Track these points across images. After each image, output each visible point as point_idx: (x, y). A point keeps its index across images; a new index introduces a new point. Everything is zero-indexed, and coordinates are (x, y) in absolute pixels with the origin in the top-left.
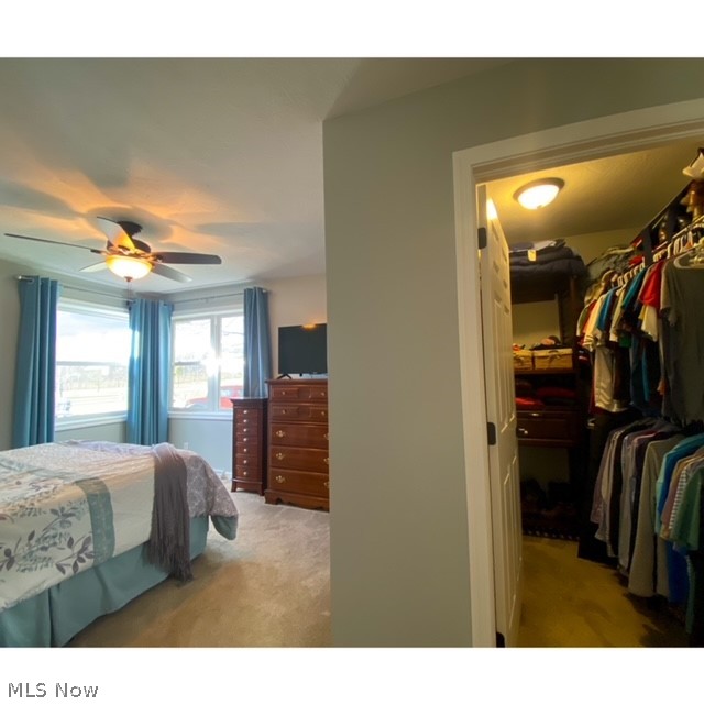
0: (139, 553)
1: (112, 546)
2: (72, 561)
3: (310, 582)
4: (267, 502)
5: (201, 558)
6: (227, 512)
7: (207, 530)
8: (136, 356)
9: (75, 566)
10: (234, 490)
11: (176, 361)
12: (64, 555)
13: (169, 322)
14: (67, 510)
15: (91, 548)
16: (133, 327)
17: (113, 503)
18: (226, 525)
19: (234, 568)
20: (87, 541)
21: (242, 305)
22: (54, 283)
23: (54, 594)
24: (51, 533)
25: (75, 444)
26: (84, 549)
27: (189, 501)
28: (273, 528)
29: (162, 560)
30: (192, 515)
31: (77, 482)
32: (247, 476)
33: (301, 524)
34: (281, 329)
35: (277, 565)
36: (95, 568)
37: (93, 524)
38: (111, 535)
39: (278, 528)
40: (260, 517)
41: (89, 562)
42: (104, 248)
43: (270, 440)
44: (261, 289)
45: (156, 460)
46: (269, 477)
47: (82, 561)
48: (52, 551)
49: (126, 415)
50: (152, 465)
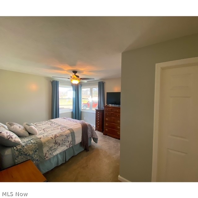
0: (79, 144)
1: (75, 143)
2: (69, 145)
3: (114, 156)
4: (104, 134)
5: (90, 146)
6: (96, 137)
7: (91, 140)
8: (74, 97)
9: (69, 146)
10: (96, 130)
11: (82, 98)
12: (67, 144)
13: (81, 89)
14: (68, 135)
15: (72, 143)
16: (73, 90)
17: (75, 134)
18: (96, 140)
19: (97, 150)
20: (71, 142)
21: (98, 85)
22: (58, 81)
23: (66, 151)
24: (65, 140)
25: (64, 118)
26: (70, 143)
27: (88, 134)
28: (105, 142)
29: (83, 146)
30: (89, 137)
31: (69, 129)
32: (99, 127)
33: (112, 141)
34: (107, 93)
35: (107, 151)
36: (72, 147)
37: (72, 138)
38: (75, 140)
39: (106, 142)
40: (102, 138)
41: (71, 145)
42: (70, 77)
43: (104, 120)
44: (102, 82)
45: (82, 125)
46: (104, 129)
47: (70, 145)
48: (66, 143)
49: (72, 110)
50: (81, 126)
